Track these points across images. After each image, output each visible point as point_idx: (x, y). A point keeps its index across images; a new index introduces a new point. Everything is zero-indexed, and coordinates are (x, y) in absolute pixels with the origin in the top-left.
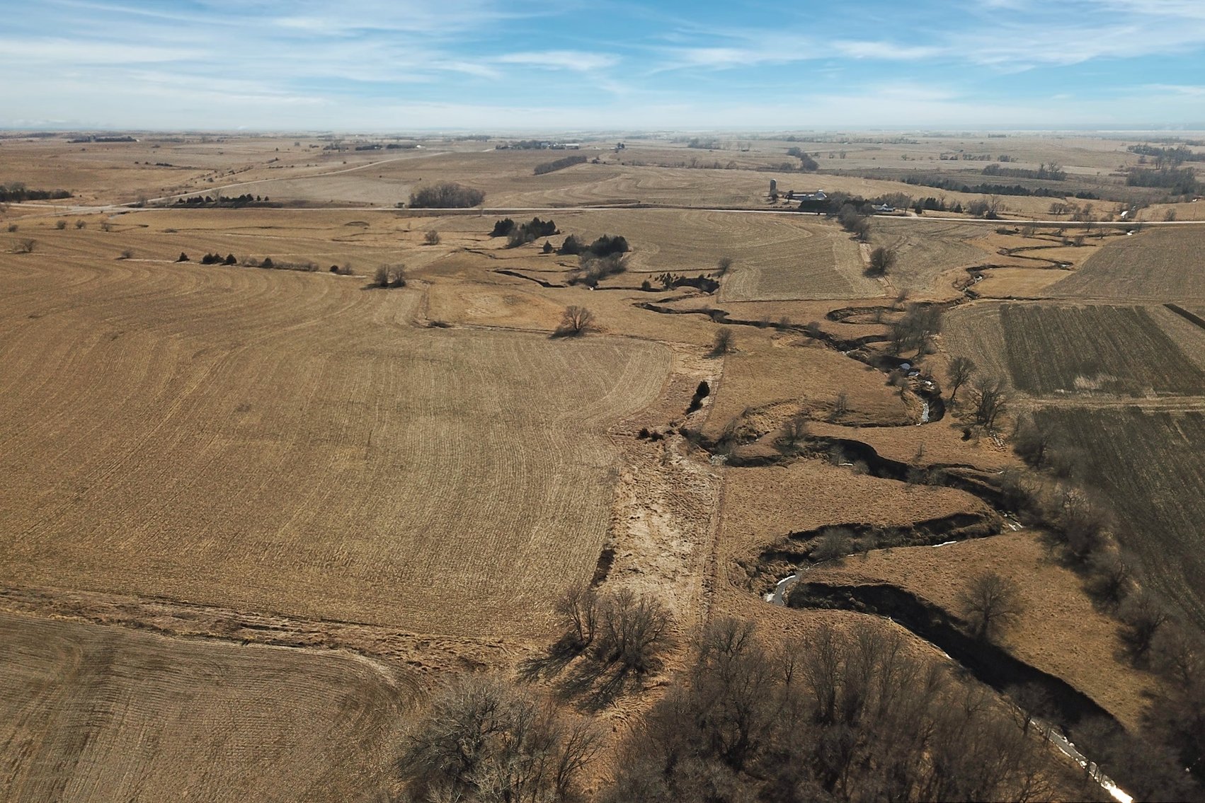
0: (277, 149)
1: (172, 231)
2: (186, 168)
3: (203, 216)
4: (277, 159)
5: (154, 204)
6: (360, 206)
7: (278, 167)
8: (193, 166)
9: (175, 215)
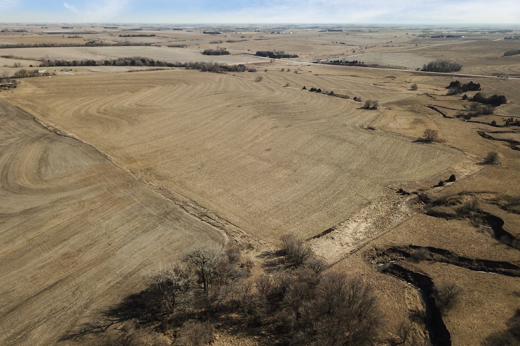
0: (396, 36)
1: (317, 75)
2: (351, 45)
3: (335, 68)
4: (391, 42)
5: (322, 62)
6: (399, 69)
7: (387, 46)
8: (354, 44)
9: (325, 68)
